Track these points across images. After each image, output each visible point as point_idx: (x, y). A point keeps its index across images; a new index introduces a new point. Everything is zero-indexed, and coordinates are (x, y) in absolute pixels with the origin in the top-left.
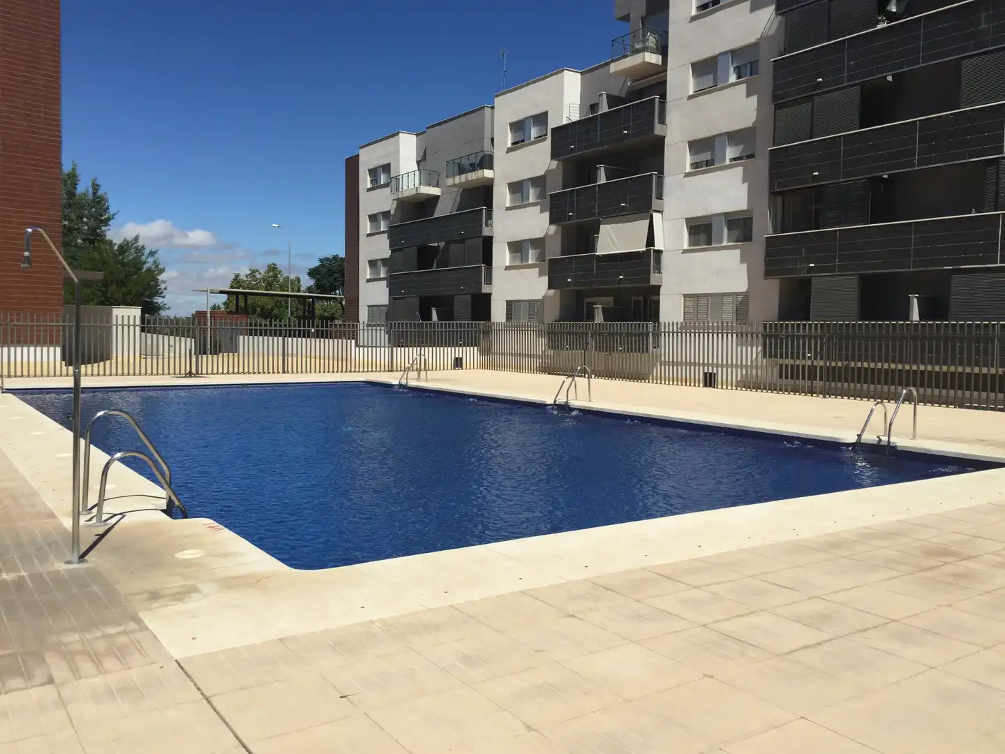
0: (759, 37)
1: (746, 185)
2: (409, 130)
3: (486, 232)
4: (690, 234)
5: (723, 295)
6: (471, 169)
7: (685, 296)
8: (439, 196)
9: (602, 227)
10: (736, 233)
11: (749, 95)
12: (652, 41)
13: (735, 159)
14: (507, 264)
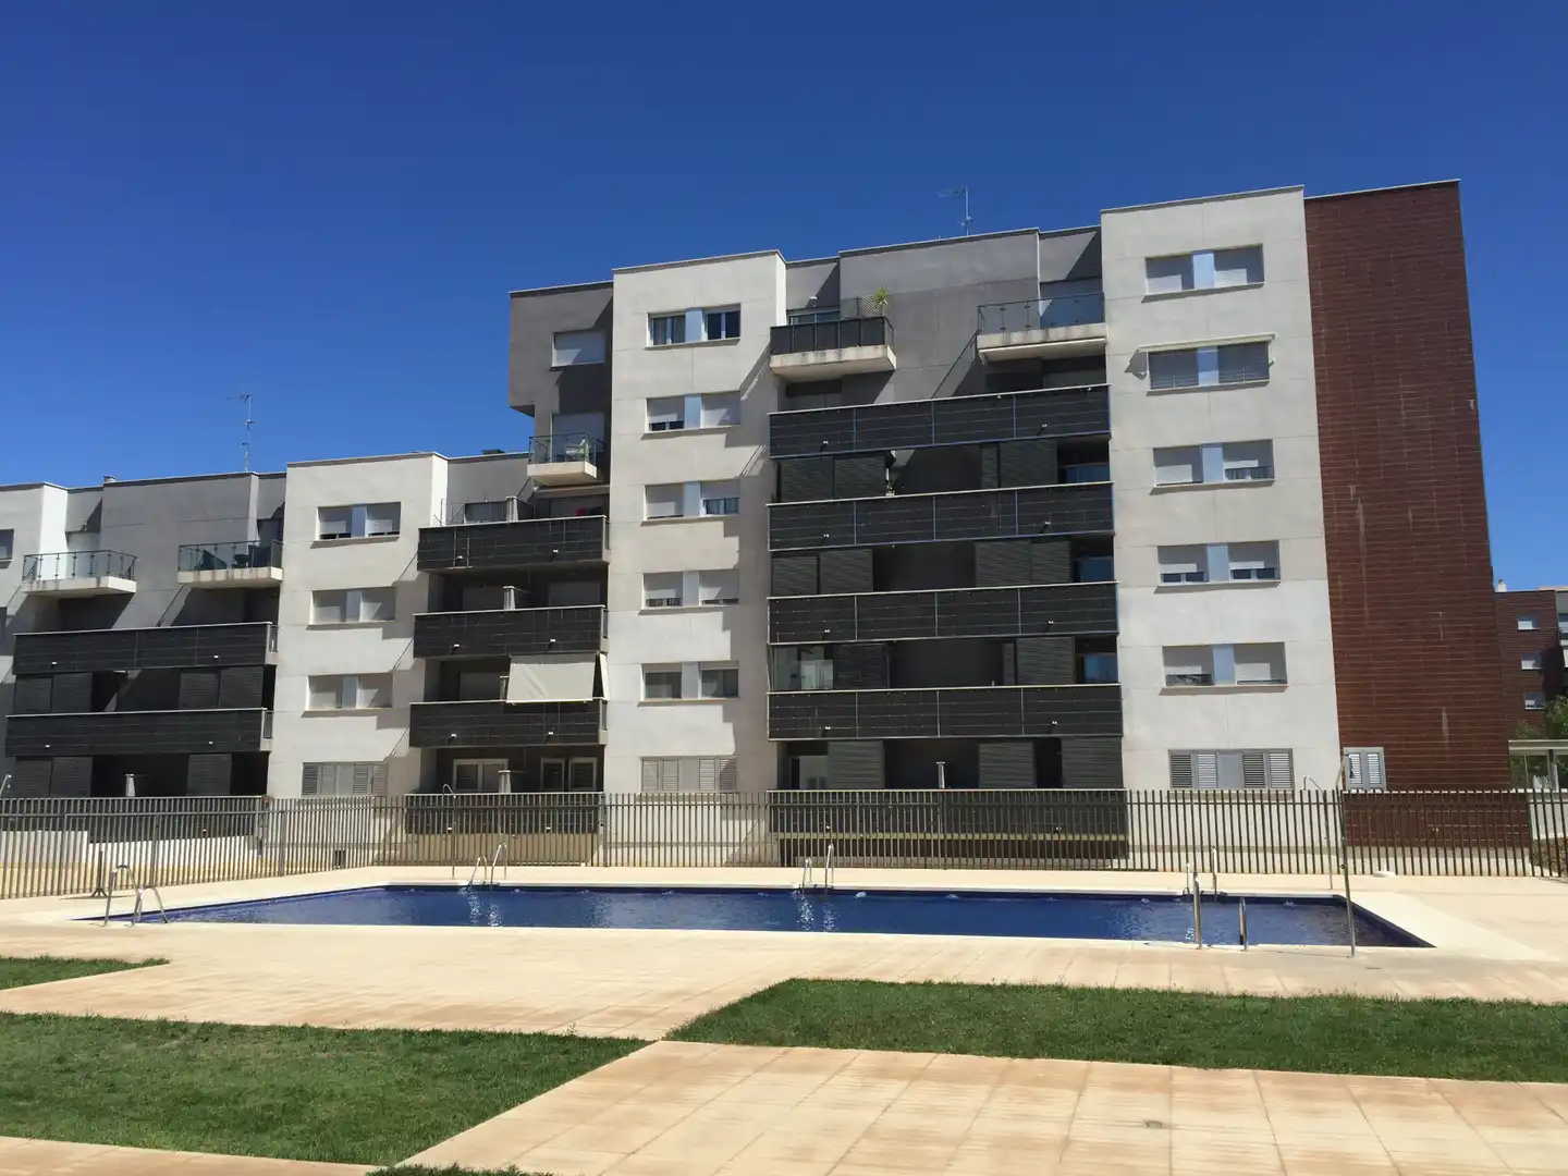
0: (738, 474)
1: (728, 633)
2: (58, 482)
3: (269, 659)
4: (646, 684)
5: (700, 758)
6: (236, 563)
7: (643, 759)
8: (133, 594)
9: (513, 666)
10: (714, 686)
11: (727, 534)
12: (585, 447)
13: (707, 602)
14: (307, 708)
